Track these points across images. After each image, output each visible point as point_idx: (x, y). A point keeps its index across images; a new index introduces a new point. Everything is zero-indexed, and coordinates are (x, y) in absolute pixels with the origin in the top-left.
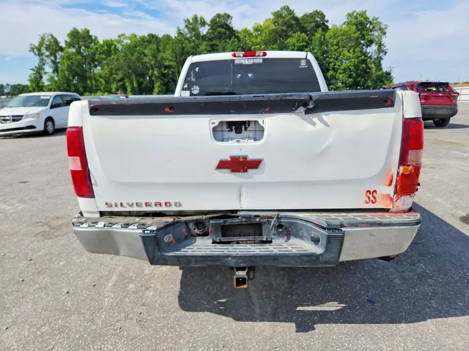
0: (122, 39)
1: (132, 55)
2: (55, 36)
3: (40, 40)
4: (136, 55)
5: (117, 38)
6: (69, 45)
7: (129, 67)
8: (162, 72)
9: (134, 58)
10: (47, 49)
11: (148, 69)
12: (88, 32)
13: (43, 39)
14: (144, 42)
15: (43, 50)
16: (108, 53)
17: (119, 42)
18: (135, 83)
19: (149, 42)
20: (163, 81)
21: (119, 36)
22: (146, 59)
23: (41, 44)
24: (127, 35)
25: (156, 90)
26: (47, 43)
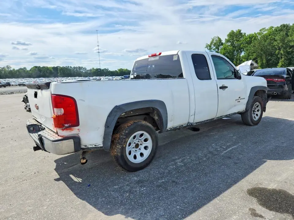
0: (262, 32)
1: (265, 41)
2: (220, 37)
3: (211, 41)
4: (268, 41)
5: (259, 32)
6: (227, 41)
7: (262, 50)
8: (287, 50)
9: (266, 44)
10: (214, 45)
11: (276, 49)
12: (240, 31)
13: (213, 40)
14: (277, 31)
15: (212, 46)
16: (249, 43)
17: (259, 34)
18: (264, 60)
19: (281, 30)
20: (287, 57)
21: (260, 30)
22: (275, 43)
23: (211, 44)
24: (266, 29)
25: (280, 64)
26: (215, 42)
